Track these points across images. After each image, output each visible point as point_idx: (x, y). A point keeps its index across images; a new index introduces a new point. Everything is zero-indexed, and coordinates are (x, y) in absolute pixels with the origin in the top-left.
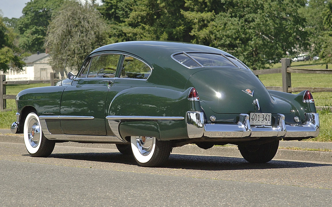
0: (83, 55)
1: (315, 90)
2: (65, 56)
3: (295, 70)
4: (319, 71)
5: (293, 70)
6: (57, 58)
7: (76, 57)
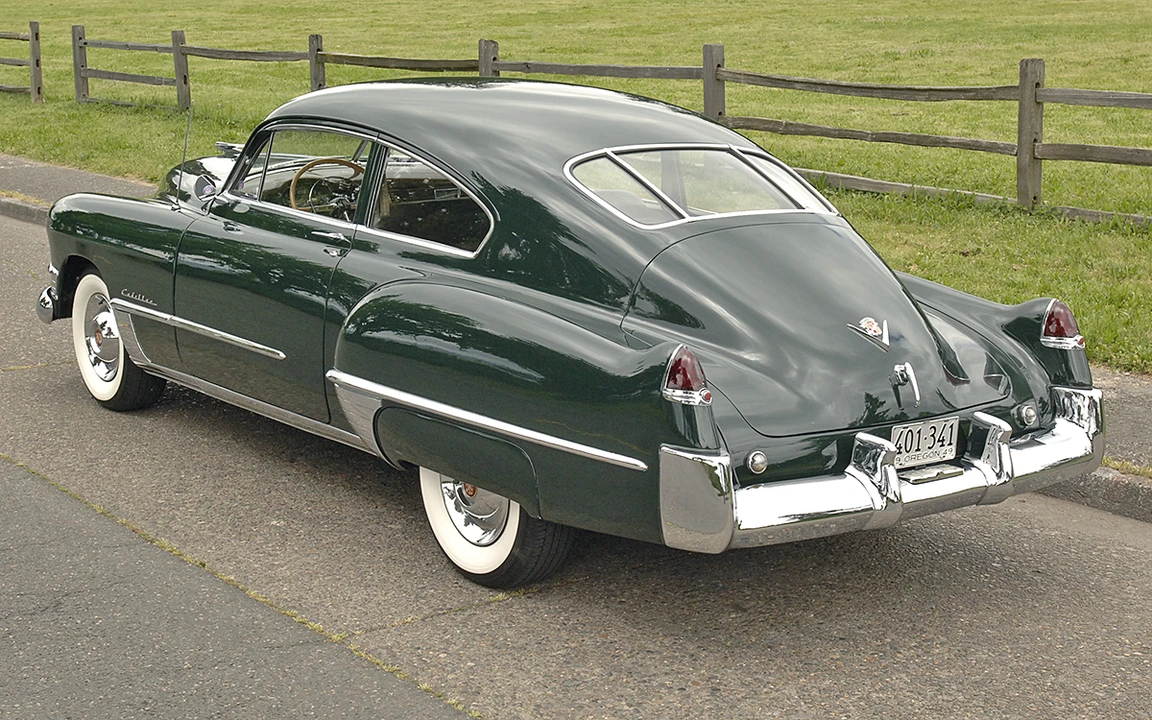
1: (790, 128)
3: (738, 76)
4: (802, 82)
5: (731, 75)
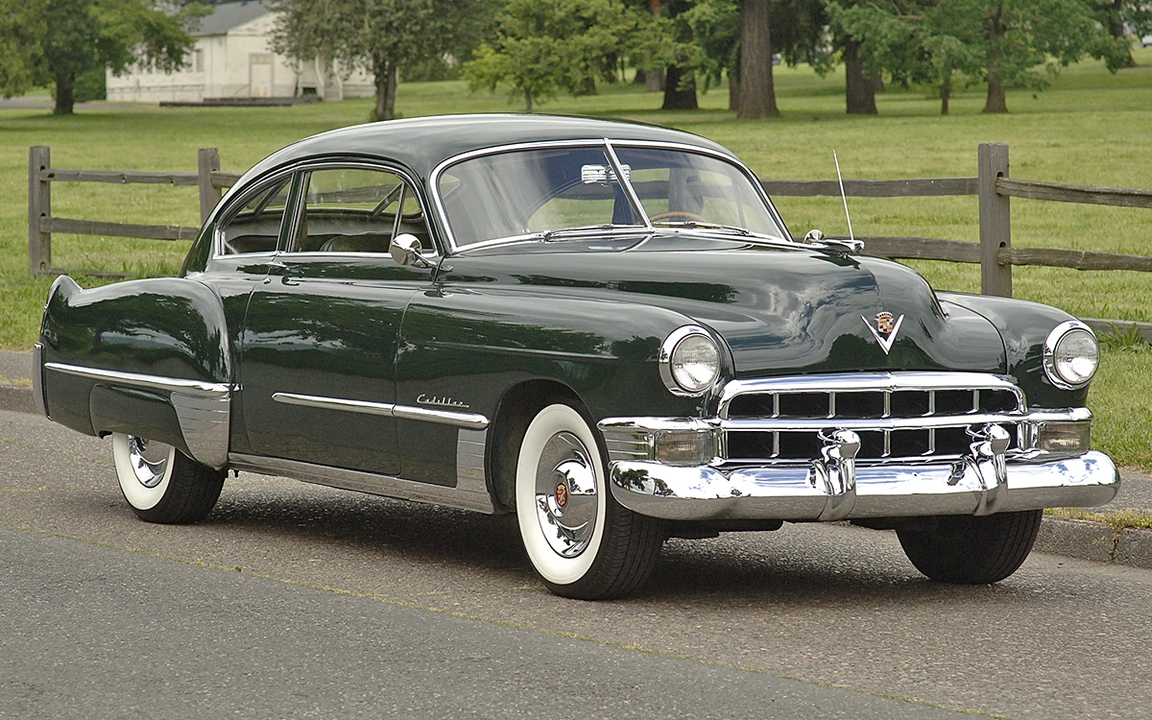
0: (392, 18)
1: (1091, 260)
2: (329, 21)
3: (1024, 189)
4: (1104, 193)
5: (1015, 187)
6: (303, 28)
7: (370, 26)
